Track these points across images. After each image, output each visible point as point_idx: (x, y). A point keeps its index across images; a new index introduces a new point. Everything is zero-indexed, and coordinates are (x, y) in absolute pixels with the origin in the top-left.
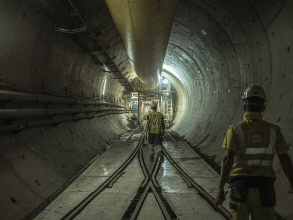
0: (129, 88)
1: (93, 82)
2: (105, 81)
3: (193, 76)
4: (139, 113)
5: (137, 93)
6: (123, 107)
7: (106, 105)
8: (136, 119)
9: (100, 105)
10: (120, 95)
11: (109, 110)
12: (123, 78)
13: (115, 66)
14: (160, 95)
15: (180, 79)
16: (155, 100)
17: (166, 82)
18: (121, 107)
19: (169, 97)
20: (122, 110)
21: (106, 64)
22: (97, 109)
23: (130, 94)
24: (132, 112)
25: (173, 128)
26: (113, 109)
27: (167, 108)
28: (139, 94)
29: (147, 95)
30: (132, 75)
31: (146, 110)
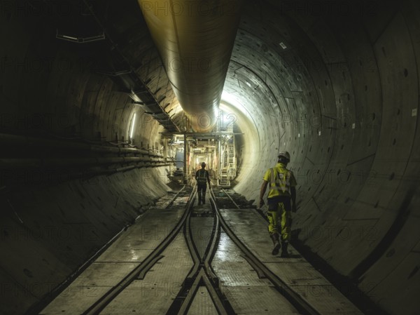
0: (171, 127)
1: (115, 118)
2: (134, 117)
3: (267, 111)
4: (185, 165)
5: (183, 136)
6: (162, 157)
7: (135, 154)
8: (181, 175)
9: (125, 153)
10: (157, 138)
11: (140, 161)
12: (161, 112)
13: (149, 94)
14: (217, 139)
15: (248, 115)
16: (209, 146)
18: (158, 157)
19: (231, 142)
20: (159, 162)
22: (121, 159)
23: (171, 137)
24: (174, 165)
25: (237, 189)
26: (145, 160)
27: (228, 158)
28: (185, 138)
29: (198, 138)
30: (176, 108)
31: (196, 162)
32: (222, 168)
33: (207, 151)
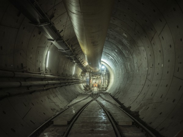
0: (85, 71)
1: (70, 69)
2: (74, 68)
4: (90, 83)
5: (89, 73)
6: (82, 80)
7: (75, 79)
8: (88, 86)
9: (72, 79)
10: (80, 74)
11: (76, 82)
12: (83, 67)
13: (78, 61)
14: (101, 74)
15: (111, 66)
16: (98, 76)
17: (103, 67)
18: (80, 80)
19: (106, 75)
20: (81, 82)
21: (74, 60)
22: (71, 81)
23: (85, 74)
24: (86, 83)
25: (107, 91)
26: (78, 82)
27: (105, 80)
28: (90, 74)
29: (94, 74)
30: (86, 64)
31: (93, 82)
32: (102, 84)
33: (97, 78)
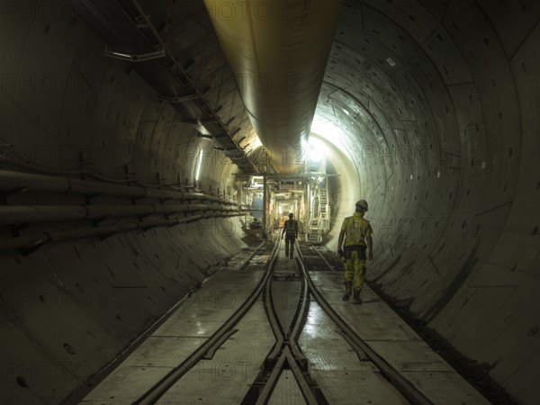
0: (247, 167)
1: (177, 155)
2: (200, 156)
4: (265, 215)
5: (262, 178)
6: (235, 205)
7: (202, 200)
9: (190, 200)
10: (229, 180)
11: (208, 209)
12: (235, 148)
13: (220, 126)
14: (305, 182)
15: (345, 152)
16: (296, 191)
18: (230, 204)
19: (323, 185)
20: (232, 211)
22: (184, 207)
23: (248, 179)
24: (251, 215)
25: (331, 246)
26: (215, 208)
27: (320, 206)
28: (265, 180)
29: (282, 180)
30: (253, 143)
31: (278, 211)
32: (312, 218)
33: (292, 198)
